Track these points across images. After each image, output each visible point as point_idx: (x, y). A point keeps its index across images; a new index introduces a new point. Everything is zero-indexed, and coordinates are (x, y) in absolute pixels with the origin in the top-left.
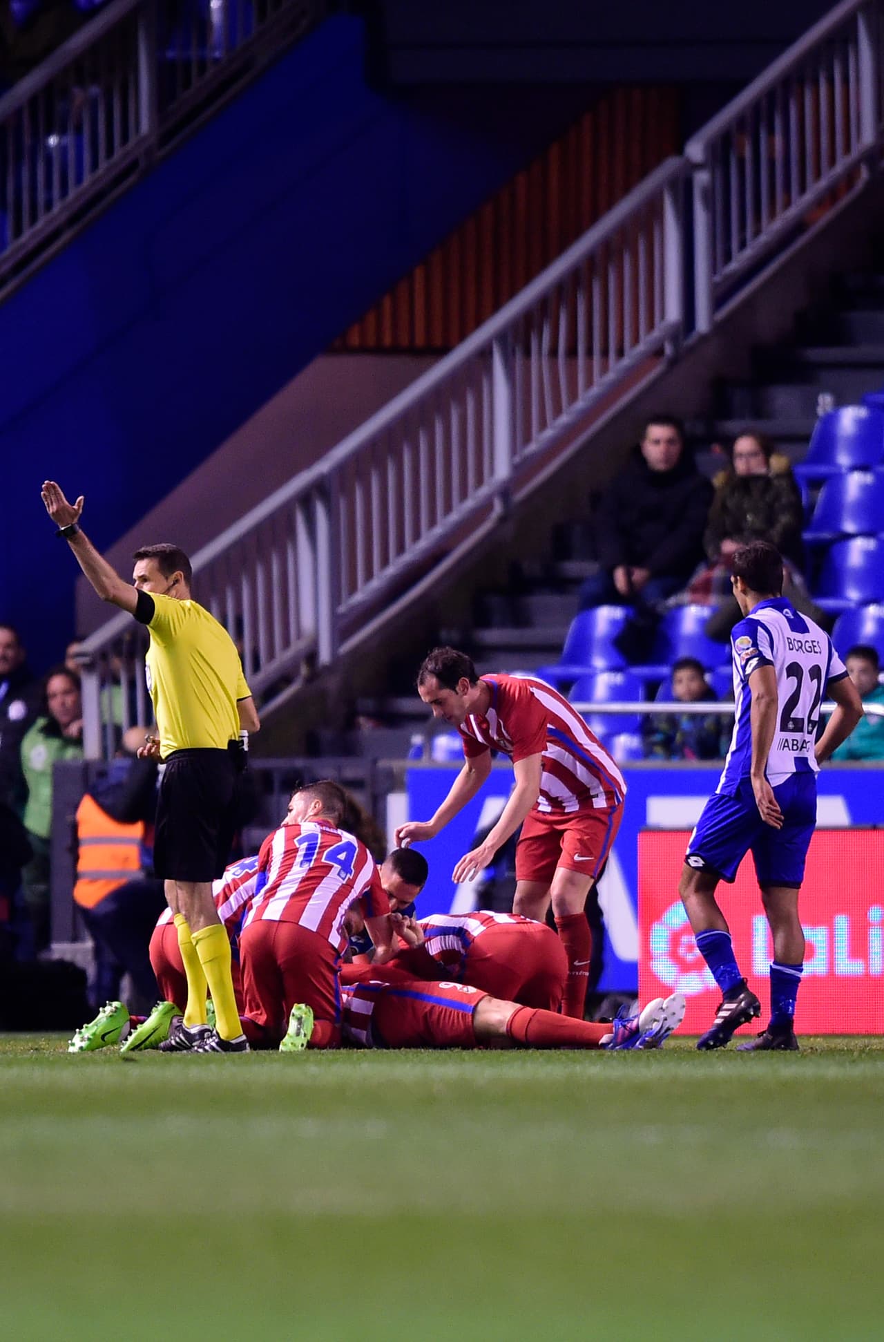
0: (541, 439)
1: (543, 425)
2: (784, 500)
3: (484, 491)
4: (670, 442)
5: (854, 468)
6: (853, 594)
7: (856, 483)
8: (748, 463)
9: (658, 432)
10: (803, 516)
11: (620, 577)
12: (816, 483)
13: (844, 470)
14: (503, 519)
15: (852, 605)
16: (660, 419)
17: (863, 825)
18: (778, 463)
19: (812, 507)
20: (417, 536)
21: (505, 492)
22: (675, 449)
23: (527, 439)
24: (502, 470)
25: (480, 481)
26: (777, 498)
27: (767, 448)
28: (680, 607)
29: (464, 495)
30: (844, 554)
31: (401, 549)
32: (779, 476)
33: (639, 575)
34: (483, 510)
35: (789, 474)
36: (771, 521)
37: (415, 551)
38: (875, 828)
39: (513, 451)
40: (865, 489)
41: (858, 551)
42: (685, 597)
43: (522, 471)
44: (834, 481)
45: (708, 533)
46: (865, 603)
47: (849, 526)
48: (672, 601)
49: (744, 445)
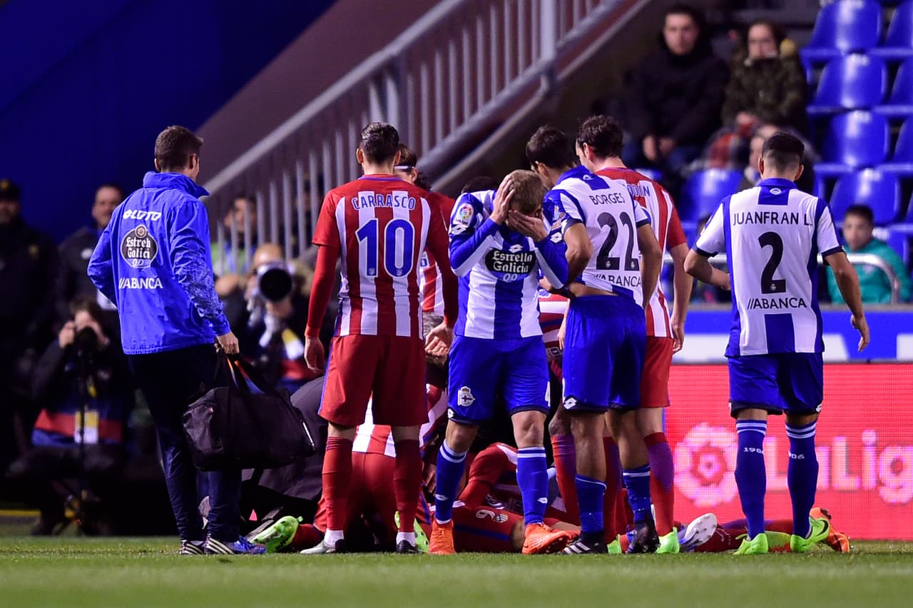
0: (582, 25)
1: (583, 13)
2: (792, 79)
3: (533, 70)
4: (685, 29)
5: (851, 52)
6: (851, 161)
7: (853, 65)
8: (761, 47)
9: (676, 21)
10: (807, 91)
11: (649, 146)
12: (819, 64)
13: (843, 54)
14: (548, 96)
15: (850, 170)
17: (857, 360)
18: (787, 46)
19: (815, 86)
20: (474, 109)
21: (551, 71)
22: (689, 36)
23: (570, 25)
24: (548, 52)
25: (528, 62)
26: (786, 76)
27: (778, 35)
28: (701, 171)
29: (515, 74)
30: (842, 126)
31: (460, 121)
32: (789, 58)
33: (666, 143)
34: (532, 87)
35: (796, 57)
36: (780, 97)
37: (472, 122)
38: (869, 363)
39: (558, 34)
40: (862, 70)
41: (855, 123)
42: (707, 163)
43: (565, 54)
44: (834, 63)
45: (725, 108)
46: (861, 168)
47: (847, 102)
48: (694, 166)
49: (758, 32)
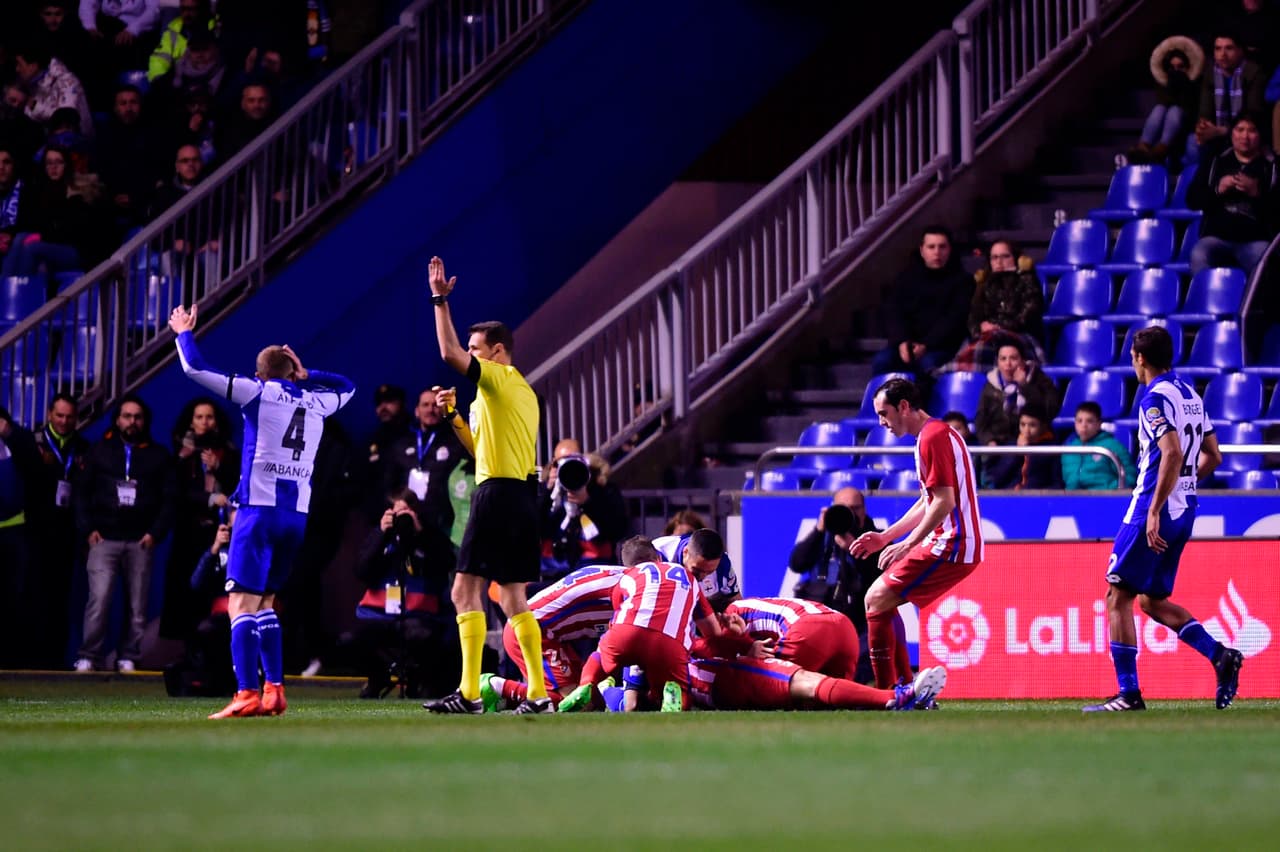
0: (842, 246)
1: (845, 235)
2: (1029, 291)
3: (800, 284)
4: (941, 246)
5: (1081, 267)
6: (1082, 363)
7: (1083, 278)
8: (1001, 263)
9: (932, 239)
10: (1043, 304)
11: (903, 349)
12: (1052, 278)
13: (1075, 268)
14: (813, 307)
15: (1081, 370)
16: (934, 230)
17: (1090, 539)
18: (1024, 262)
19: (1050, 295)
20: (749, 320)
21: (816, 286)
22: (946, 252)
23: (833, 246)
24: (814, 269)
25: (796, 278)
26: (1024, 289)
27: (1015, 252)
28: (950, 373)
29: (784, 289)
30: (1074, 332)
31: (737, 330)
32: (1024, 273)
33: (917, 348)
34: (799, 300)
35: (1032, 271)
36: (1018, 307)
37: (747, 331)
38: (1099, 541)
39: (822, 255)
40: (1090, 281)
41: (1085, 330)
42: (954, 365)
43: (828, 272)
44: (1068, 276)
45: (971, 317)
46: (1090, 369)
47: (1078, 311)
48: (944, 368)
49: (998, 249)
